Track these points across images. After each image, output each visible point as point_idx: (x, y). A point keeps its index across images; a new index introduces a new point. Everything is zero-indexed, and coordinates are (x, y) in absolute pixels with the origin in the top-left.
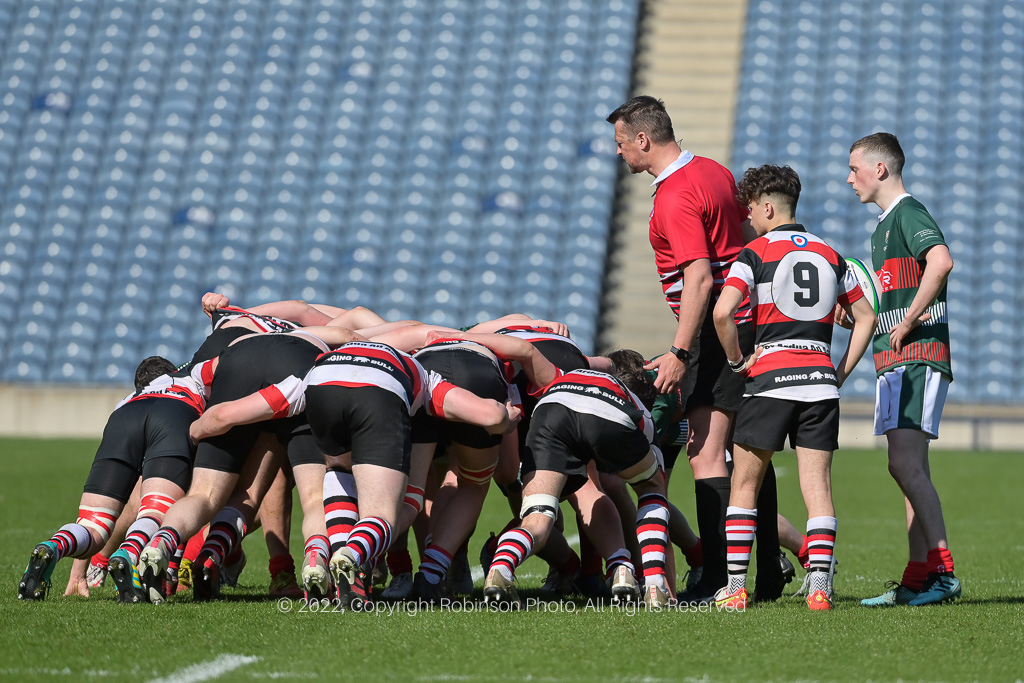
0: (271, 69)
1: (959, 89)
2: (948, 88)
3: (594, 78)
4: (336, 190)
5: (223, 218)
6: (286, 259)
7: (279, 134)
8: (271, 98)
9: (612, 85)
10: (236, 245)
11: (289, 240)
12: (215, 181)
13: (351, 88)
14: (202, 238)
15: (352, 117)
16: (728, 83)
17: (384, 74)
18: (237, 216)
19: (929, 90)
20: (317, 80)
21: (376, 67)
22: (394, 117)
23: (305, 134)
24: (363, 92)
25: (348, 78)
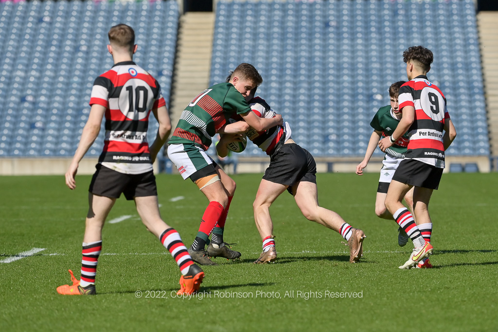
0: (53, 49)
1: (287, 50)
2: (283, 51)
3: (163, 49)
4: (76, 89)
5: (38, 100)
6: (59, 113)
7: (56, 70)
8: (54, 58)
9: (169, 51)
10: (43, 109)
11: (60, 106)
12: (35, 87)
13: (80, 54)
14: (31, 106)
15: (81, 64)
16: (208, 50)
17: (92, 49)
18: (43, 99)
19: (277, 51)
20: (69, 52)
21: (89, 47)
22: (95, 64)
23: (65, 70)
24: (85, 56)
25: (79, 51)
